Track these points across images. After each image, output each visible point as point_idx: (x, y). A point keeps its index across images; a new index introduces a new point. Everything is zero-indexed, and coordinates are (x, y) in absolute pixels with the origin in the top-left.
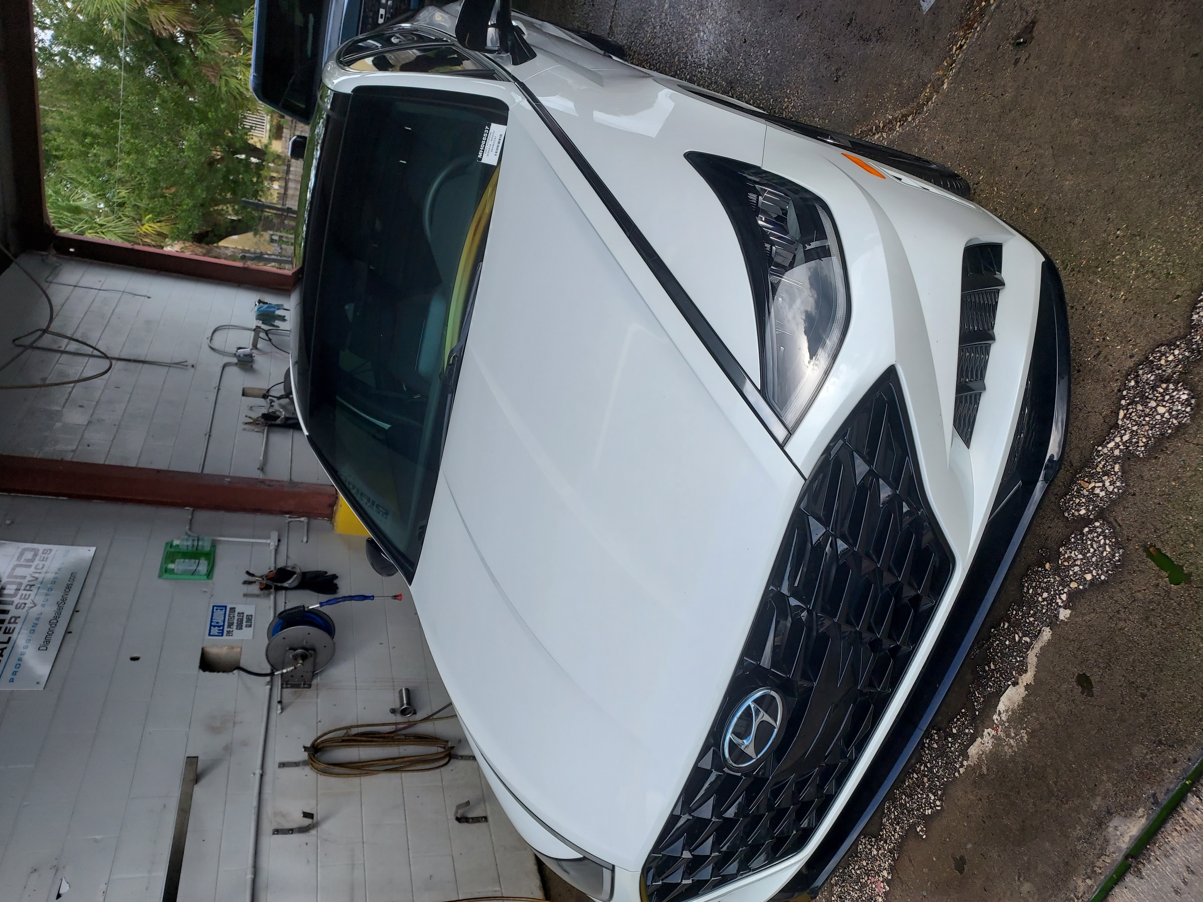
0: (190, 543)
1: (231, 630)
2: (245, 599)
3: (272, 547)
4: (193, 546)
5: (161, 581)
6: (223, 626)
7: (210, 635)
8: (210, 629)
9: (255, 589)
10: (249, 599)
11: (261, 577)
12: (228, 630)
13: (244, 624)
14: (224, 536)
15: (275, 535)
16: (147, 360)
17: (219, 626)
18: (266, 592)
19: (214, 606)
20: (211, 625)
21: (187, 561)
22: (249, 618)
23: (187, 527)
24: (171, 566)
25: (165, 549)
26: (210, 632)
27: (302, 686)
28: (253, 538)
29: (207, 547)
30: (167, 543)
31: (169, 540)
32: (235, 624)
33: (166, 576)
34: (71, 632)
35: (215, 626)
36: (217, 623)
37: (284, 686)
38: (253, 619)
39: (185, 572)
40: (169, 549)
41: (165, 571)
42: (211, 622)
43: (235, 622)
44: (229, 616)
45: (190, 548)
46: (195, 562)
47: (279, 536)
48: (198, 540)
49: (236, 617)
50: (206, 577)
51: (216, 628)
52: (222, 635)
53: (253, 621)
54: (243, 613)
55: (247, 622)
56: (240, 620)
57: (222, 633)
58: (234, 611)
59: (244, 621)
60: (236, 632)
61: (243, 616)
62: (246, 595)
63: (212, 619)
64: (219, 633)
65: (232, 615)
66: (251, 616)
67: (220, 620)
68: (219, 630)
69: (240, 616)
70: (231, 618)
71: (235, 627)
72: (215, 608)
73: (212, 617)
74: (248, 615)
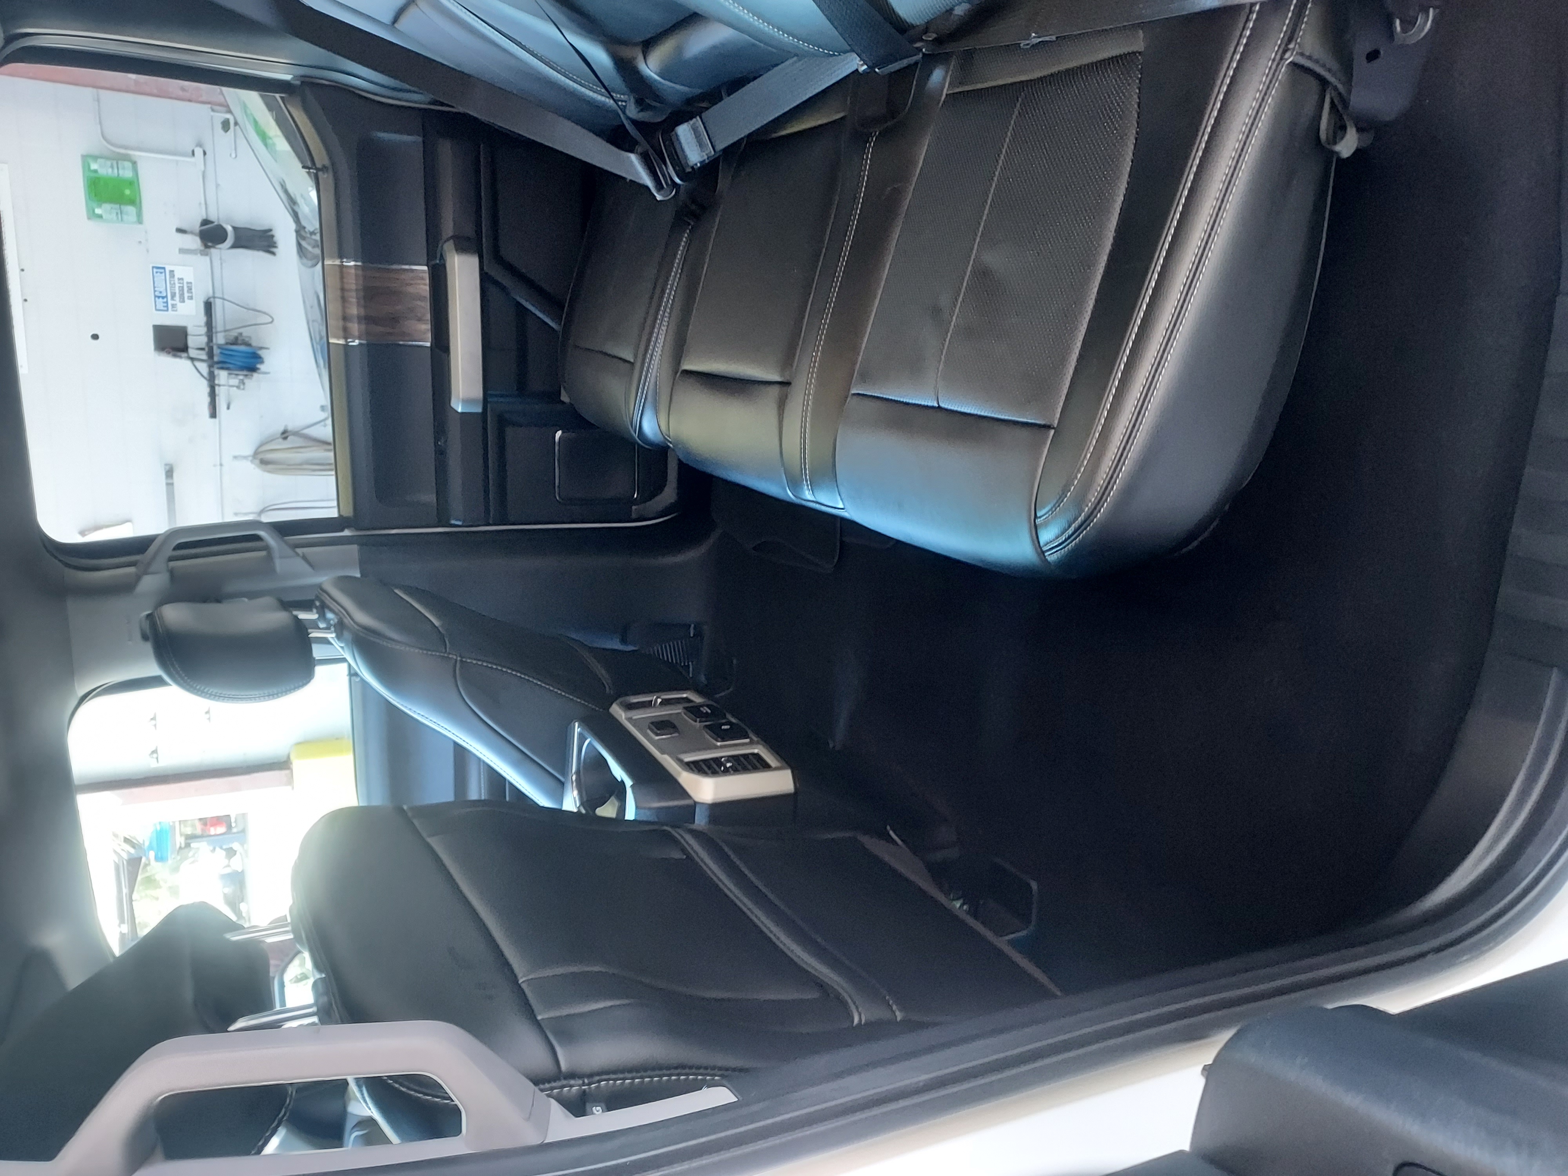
0: (109, 168)
1: (174, 302)
2: (182, 257)
4: (113, 170)
5: (92, 224)
6: (166, 297)
7: (157, 310)
8: (155, 301)
10: (187, 258)
12: (172, 302)
13: (186, 295)
14: (143, 151)
17: (163, 298)
19: (153, 267)
20: (155, 296)
22: (190, 289)
24: (97, 210)
25: (84, 170)
26: (155, 305)
29: (129, 174)
30: (83, 162)
31: (84, 156)
32: (177, 295)
33: (94, 219)
35: (159, 297)
36: (161, 292)
38: (193, 288)
40: (88, 174)
41: (92, 215)
42: (155, 291)
43: (177, 291)
44: (170, 283)
46: (121, 208)
47: (203, 149)
49: (177, 285)
50: (136, 222)
51: (161, 299)
52: (167, 310)
53: (193, 290)
54: (182, 279)
55: (188, 292)
56: (182, 289)
57: (167, 306)
58: (174, 276)
59: (185, 292)
60: (180, 306)
61: (183, 283)
62: (182, 251)
63: (154, 287)
64: (164, 306)
65: (172, 282)
66: (191, 283)
67: (162, 289)
68: (164, 302)
69: (180, 283)
70: (173, 285)
71: (177, 298)
72: (155, 270)
73: (154, 283)
74: (187, 282)
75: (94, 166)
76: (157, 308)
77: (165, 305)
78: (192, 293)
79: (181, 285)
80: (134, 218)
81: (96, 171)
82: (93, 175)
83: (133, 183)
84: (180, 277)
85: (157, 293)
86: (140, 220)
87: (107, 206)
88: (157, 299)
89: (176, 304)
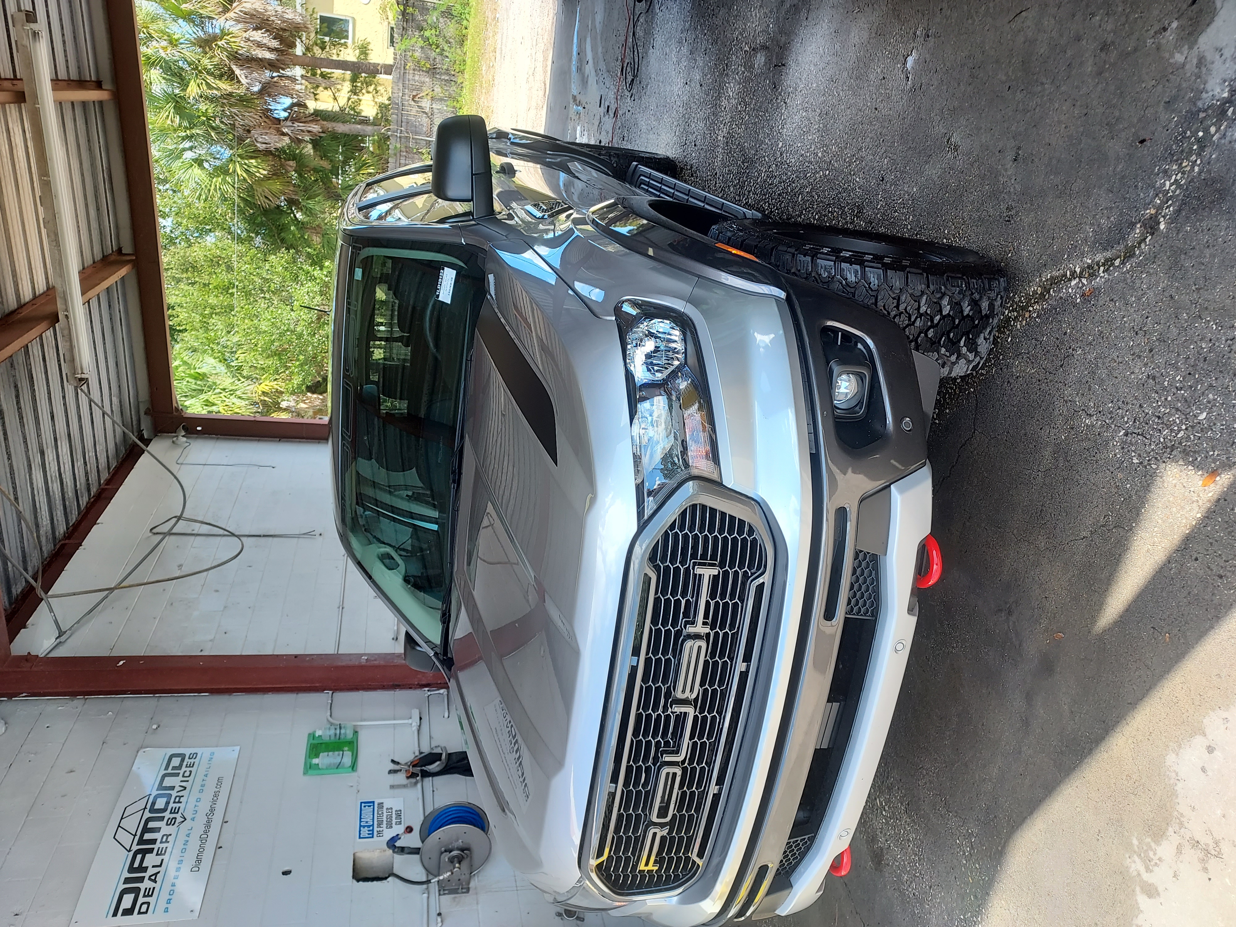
0: (332, 732)
1: (381, 829)
2: (392, 791)
3: (415, 728)
4: (336, 735)
5: (306, 778)
6: (373, 825)
7: (360, 838)
8: (360, 830)
9: (401, 778)
10: (397, 791)
11: (406, 764)
12: (379, 829)
13: (394, 821)
14: (365, 720)
15: (416, 714)
16: (276, 534)
17: (369, 826)
18: (413, 780)
19: (361, 803)
20: (360, 826)
21: (331, 753)
22: (398, 813)
23: (329, 714)
24: (315, 761)
25: (308, 741)
26: (360, 834)
27: (460, 891)
28: (394, 719)
29: (350, 735)
30: (309, 734)
31: (311, 731)
32: (385, 822)
33: (310, 772)
34: (221, 847)
35: (364, 827)
36: (367, 822)
37: (442, 892)
38: (402, 815)
39: (329, 767)
40: (312, 741)
41: (309, 768)
42: (361, 822)
43: (385, 819)
44: (378, 813)
45: (333, 738)
46: (339, 755)
47: (420, 713)
48: (340, 728)
49: (385, 814)
50: (351, 769)
51: (366, 829)
52: (373, 837)
53: (402, 817)
54: (391, 808)
55: (396, 818)
56: (389, 817)
57: (372, 833)
58: (382, 807)
59: (394, 818)
60: (386, 831)
61: (392, 811)
62: (393, 787)
63: (361, 818)
64: (369, 833)
65: (380, 812)
66: (400, 810)
67: (368, 820)
68: (369, 831)
69: (389, 811)
70: (380, 815)
71: (384, 825)
72: (363, 805)
73: (361, 815)
74: (396, 811)
75: (318, 734)
76: (361, 836)
79: (390, 813)
80: (348, 766)
81: (318, 737)
83: (352, 743)
84: (389, 806)
85: (363, 824)
86: (354, 767)
88: (362, 828)
89: (382, 831)
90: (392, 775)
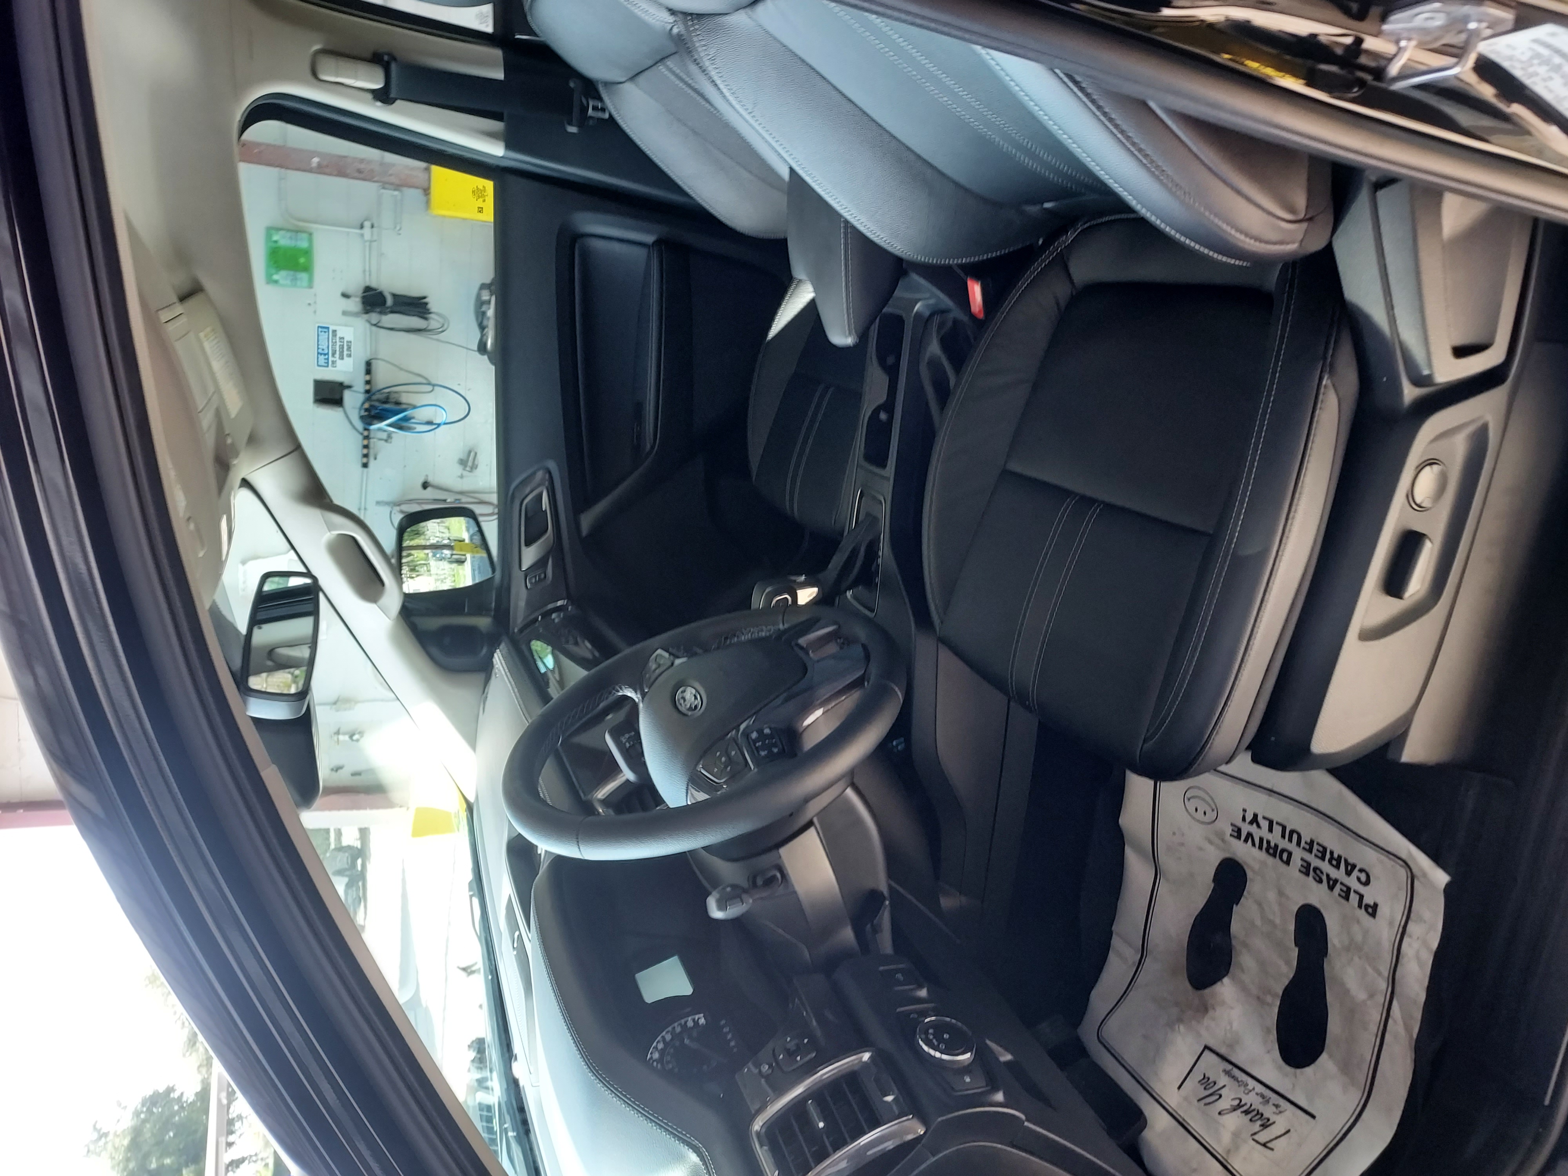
1: (335, 359)
2: (344, 318)
3: (366, 241)
5: (269, 287)
6: (328, 354)
7: (318, 365)
8: (318, 358)
9: (353, 305)
10: (349, 320)
11: (357, 292)
12: (333, 359)
13: (345, 353)
14: (319, 222)
15: (368, 226)
17: (325, 355)
19: (318, 327)
20: (318, 353)
22: (349, 348)
24: (275, 276)
26: (318, 362)
28: (347, 227)
29: (305, 244)
30: (267, 231)
31: (267, 226)
32: (338, 353)
35: (321, 354)
36: (323, 350)
38: (352, 347)
42: (318, 348)
43: (338, 349)
44: (332, 342)
46: (296, 274)
49: (338, 344)
50: (307, 288)
51: (323, 356)
52: (328, 366)
53: (352, 349)
54: (343, 338)
55: (347, 350)
56: (342, 347)
57: (328, 363)
58: (336, 335)
59: (345, 349)
60: (339, 362)
61: (343, 342)
62: (345, 313)
63: (318, 345)
64: (325, 363)
65: (334, 341)
66: (351, 342)
67: (325, 347)
68: (325, 359)
69: (341, 342)
70: (334, 343)
71: (337, 355)
72: (320, 329)
73: (318, 341)
74: (347, 342)
75: (275, 238)
76: (319, 364)
77: (326, 361)
78: (351, 351)
79: (342, 344)
80: (305, 283)
81: (276, 242)
82: (274, 245)
83: (308, 253)
84: (342, 336)
85: (320, 351)
86: (310, 286)
87: (283, 273)
88: (319, 356)
89: (336, 361)
90: (344, 300)
